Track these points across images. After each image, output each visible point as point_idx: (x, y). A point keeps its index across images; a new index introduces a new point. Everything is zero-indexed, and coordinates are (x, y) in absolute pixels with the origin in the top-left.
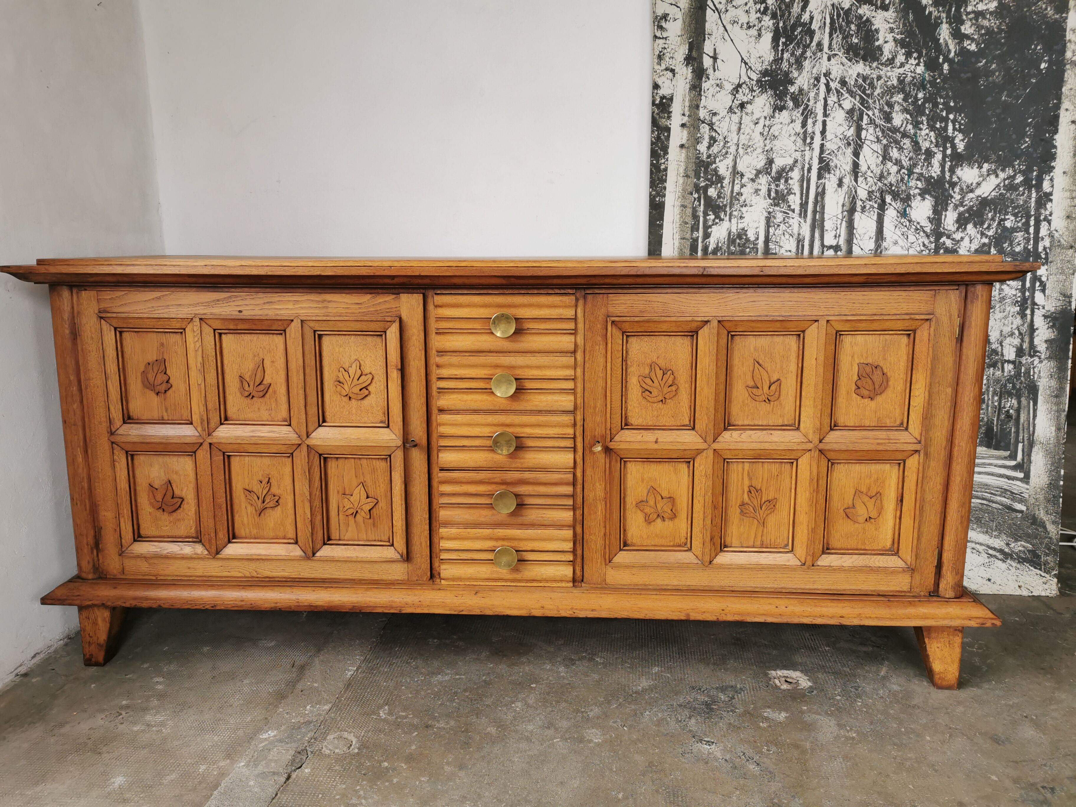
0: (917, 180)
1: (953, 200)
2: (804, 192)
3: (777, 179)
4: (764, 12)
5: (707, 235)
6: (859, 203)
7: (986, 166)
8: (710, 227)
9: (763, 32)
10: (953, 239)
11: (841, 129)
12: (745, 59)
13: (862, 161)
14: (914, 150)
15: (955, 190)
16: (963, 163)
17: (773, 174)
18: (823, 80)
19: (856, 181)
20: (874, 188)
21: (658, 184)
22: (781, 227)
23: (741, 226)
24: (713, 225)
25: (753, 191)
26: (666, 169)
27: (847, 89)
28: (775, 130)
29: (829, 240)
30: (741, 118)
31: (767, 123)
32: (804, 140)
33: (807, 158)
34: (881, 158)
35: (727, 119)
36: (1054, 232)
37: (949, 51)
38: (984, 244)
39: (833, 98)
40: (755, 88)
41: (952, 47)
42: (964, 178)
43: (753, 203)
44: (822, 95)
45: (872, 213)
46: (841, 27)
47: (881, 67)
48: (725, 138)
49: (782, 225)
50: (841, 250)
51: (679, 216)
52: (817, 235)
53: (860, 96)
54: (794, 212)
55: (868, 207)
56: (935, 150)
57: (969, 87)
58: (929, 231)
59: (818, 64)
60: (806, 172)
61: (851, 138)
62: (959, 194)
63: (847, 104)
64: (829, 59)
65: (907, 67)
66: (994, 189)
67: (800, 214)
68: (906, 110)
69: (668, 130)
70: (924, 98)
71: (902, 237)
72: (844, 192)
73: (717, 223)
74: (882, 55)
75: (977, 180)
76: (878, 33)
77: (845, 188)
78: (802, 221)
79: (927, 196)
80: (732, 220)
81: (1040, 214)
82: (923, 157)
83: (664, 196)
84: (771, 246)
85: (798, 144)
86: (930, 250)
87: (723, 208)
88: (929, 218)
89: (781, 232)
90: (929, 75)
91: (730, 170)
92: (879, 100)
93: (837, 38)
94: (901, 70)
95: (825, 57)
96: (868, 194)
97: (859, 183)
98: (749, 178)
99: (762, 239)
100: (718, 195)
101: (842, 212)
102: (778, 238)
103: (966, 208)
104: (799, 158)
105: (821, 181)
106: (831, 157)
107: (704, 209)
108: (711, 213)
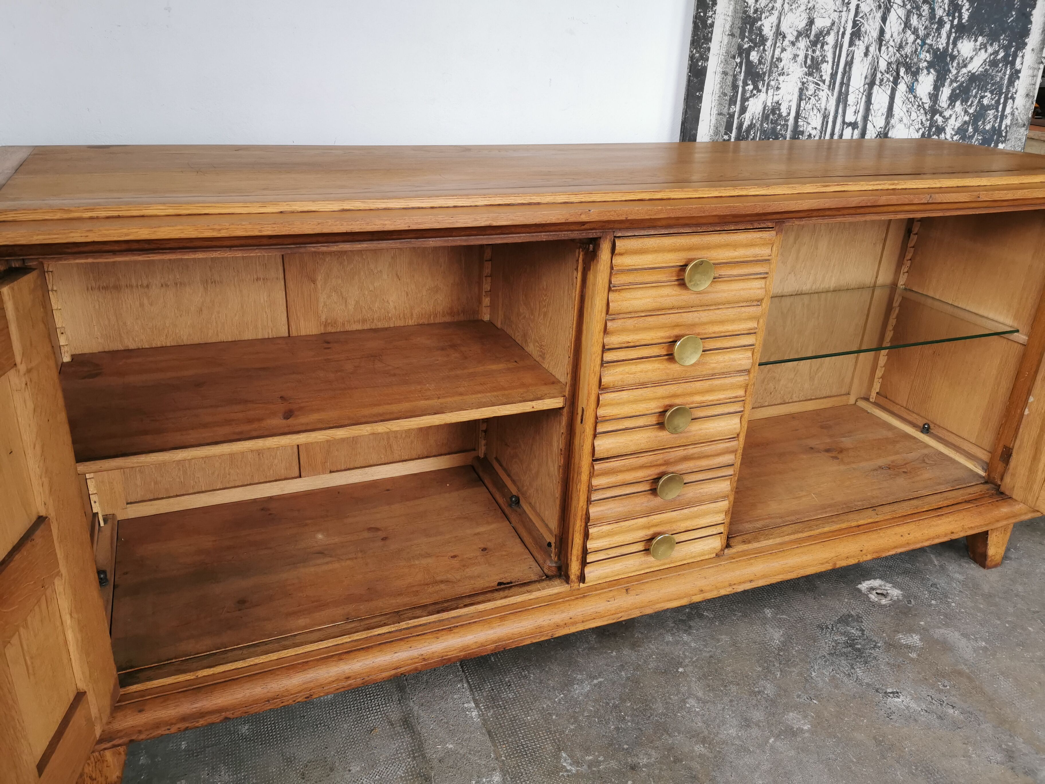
0: (927, 52)
1: (950, 75)
2: (836, 61)
3: (814, 44)
5: (743, 110)
6: (879, 75)
7: (980, 39)
8: (747, 99)
10: (944, 117)
13: (887, 28)
14: (930, 18)
15: (954, 64)
16: (963, 36)
17: (812, 37)
19: (880, 50)
20: (892, 59)
21: (702, 45)
22: (811, 100)
23: (776, 98)
24: (750, 97)
25: (792, 56)
26: (712, 25)
29: (850, 118)
33: (843, 21)
34: (903, 26)
36: (1015, 110)
38: (965, 122)
42: (962, 52)
43: (790, 71)
45: (887, 86)
49: (812, 98)
50: (857, 128)
51: (719, 86)
52: (840, 111)
54: (824, 83)
55: (885, 80)
56: (946, 19)
58: (927, 108)
60: (840, 36)
62: (956, 69)
66: (982, 65)
67: (829, 86)
71: (906, 114)
72: (868, 62)
73: (754, 95)
75: (971, 54)
77: (870, 57)
78: (830, 94)
79: (932, 70)
80: (769, 91)
81: (1009, 91)
82: (936, 26)
83: (707, 59)
84: (801, 123)
86: (925, 129)
87: (762, 76)
88: (929, 93)
89: (810, 107)
91: (774, 29)
96: (887, 65)
97: (882, 52)
98: (789, 41)
99: (793, 114)
100: (759, 60)
101: (864, 85)
102: (807, 113)
103: (958, 83)
104: (837, 20)
105: (851, 49)
106: (863, 21)
107: (745, 76)
108: (750, 82)
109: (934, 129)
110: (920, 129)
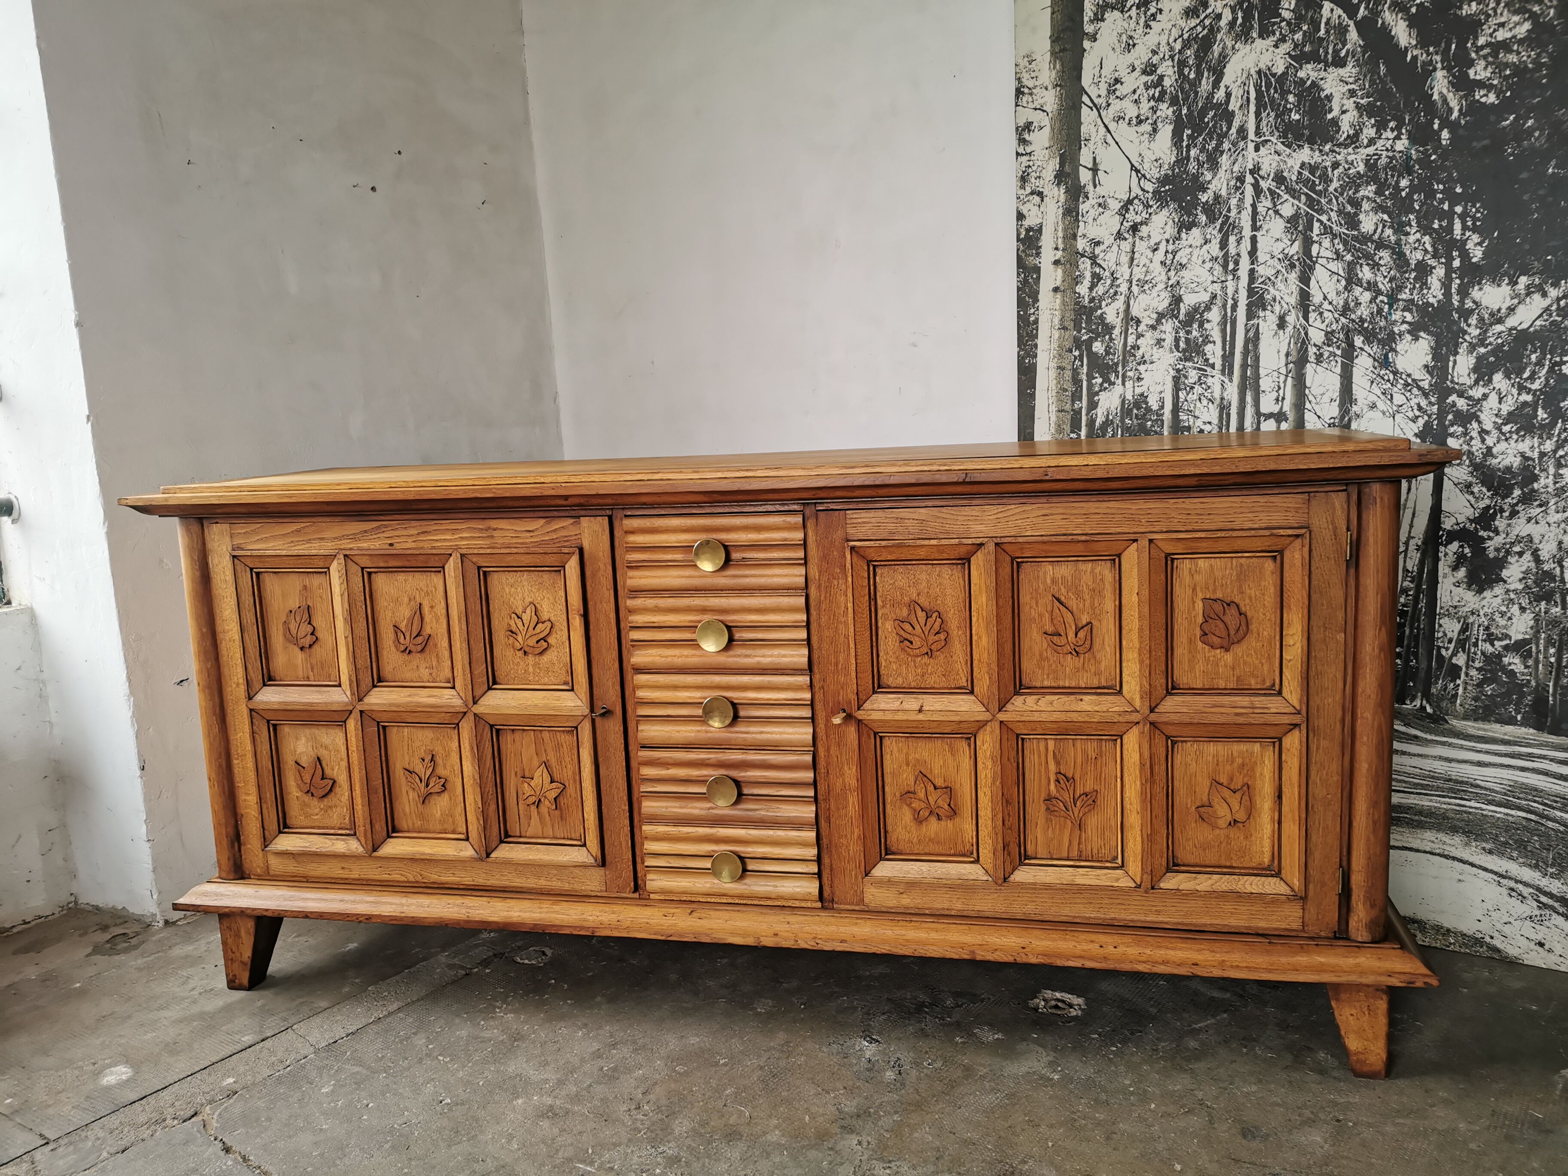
0: (1403, 310)
1: (1467, 337)
2: (1228, 339)
3: (1187, 324)
4: (1160, 99)
5: (1093, 405)
6: (1312, 350)
7: (1523, 280)
8: (1097, 394)
9: (1160, 125)
10: (1469, 398)
11: (1280, 246)
12: (1136, 165)
13: (1314, 289)
14: (1397, 265)
15: (1470, 321)
16: (1481, 279)
18: (1249, 179)
19: (1306, 318)
20: (1334, 327)
21: (1027, 341)
22: (1195, 391)
23: (1138, 391)
24: (1101, 391)
25: (1154, 342)
26: (1036, 321)
27: (1286, 187)
28: (1182, 257)
29: (1269, 407)
30: (1134, 245)
31: (1171, 248)
32: (1225, 266)
33: (1230, 292)
34: (1343, 283)
35: (1115, 248)
37: (1450, 110)
38: (1525, 404)
39: (1265, 203)
40: (1151, 203)
41: (1454, 103)
42: (1485, 302)
43: (1154, 358)
44: (1248, 201)
45: (1333, 363)
46: (1272, 101)
47: (1337, 150)
48: (1112, 274)
49: (1196, 386)
50: (1286, 420)
51: (1055, 381)
52: (1249, 398)
53: (1306, 194)
54: (1213, 368)
55: (1326, 355)
56: (1432, 262)
57: (1487, 161)
58: (1427, 387)
59: (1240, 158)
60: (1229, 310)
61: (1296, 257)
62: (1477, 327)
63: (1287, 210)
64: (1257, 149)
65: (1380, 144)
66: (1541, 315)
67: (1223, 371)
68: (1379, 208)
69: (1037, 270)
70: (1410, 186)
71: (1383, 397)
72: (1287, 335)
73: (1106, 389)
74: (1338, 132)
75: (1508, 303)
76: (1330, 101)
77: (1289, 329)
78: (1226, 380)
79: (1422, 334)
80: (1127, 383)
82: (1413, 275)
83: (1036, 356)
84: (1183, 416)
85: (1215, 273)
86: (1430, 416)
87: (1114, 368)
88: (1426, 366)
89: (1195, 397)
90: (1417, 151)
91: (1121, 316)
92: (1337, 198)
93: (1269, 118)
94: (1371, 150)
95: (1251, 146)
96: (1326, 335)
97: (1311, 321)
98: (1147, 325)
99: (1168, 407)
100: (1105, 350)
101: (1286, 365)
102: (1192, 405)
103: (1489, 347)
104: (1219, 292)
105: (1252, 322)
106: (1266, 287)
107: (1088, 369)
108: (1097, 375)
109: (1450, 417)
110: (1417, 417)
